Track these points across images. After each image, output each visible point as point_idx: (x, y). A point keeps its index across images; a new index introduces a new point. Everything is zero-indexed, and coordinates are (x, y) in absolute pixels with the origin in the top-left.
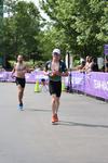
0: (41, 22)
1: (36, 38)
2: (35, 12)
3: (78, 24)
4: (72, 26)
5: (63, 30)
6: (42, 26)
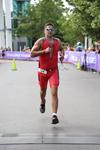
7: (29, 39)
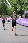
0: (8, 5)
1: (6, 9)
2: (6, 2)
3: (18, 6)
4: (16, 6)
5: (13, 7)
6: (8, 6)
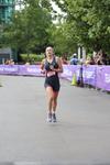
1: (47, 30)
5: (74, 23)
7: (13, 50)
